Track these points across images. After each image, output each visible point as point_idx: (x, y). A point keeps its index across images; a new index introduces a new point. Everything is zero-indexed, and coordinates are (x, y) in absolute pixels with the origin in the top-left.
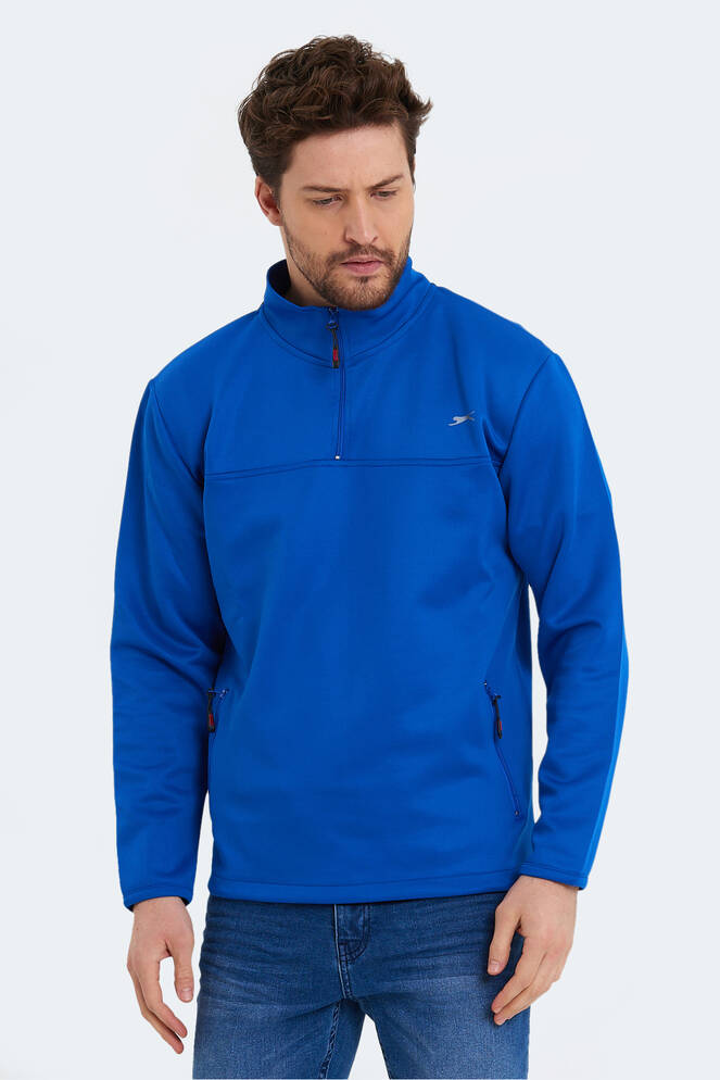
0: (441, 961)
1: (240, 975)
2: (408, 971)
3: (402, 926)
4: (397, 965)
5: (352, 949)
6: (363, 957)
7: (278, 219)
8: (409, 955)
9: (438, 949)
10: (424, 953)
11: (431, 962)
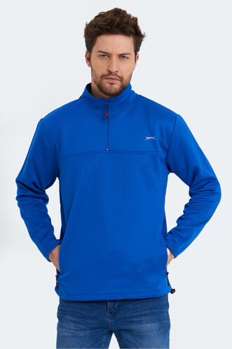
0: (143, 318)
1: (75, 322)
2: (132, 322)
3: (130, 307)
4: (128, 320)
5: (113, 315)
6: (117, 317)
7: (90, 65)
8: (132, 317)
9: (142, 315)
10: (137, 316)
11: (139, 319)
